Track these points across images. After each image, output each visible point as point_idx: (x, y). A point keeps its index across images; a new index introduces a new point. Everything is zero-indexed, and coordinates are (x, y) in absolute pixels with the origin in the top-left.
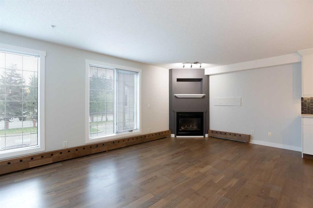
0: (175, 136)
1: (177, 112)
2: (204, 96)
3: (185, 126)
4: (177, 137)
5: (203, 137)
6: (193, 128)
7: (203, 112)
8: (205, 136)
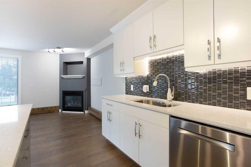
0: (62, 112)
1: (63, 91)
2: (84, 77)
3: (71, 103)
4: (63, 112)
5: (83, 113)
6: (77, 105)
7: (83, 91)
8: (84, 113)
